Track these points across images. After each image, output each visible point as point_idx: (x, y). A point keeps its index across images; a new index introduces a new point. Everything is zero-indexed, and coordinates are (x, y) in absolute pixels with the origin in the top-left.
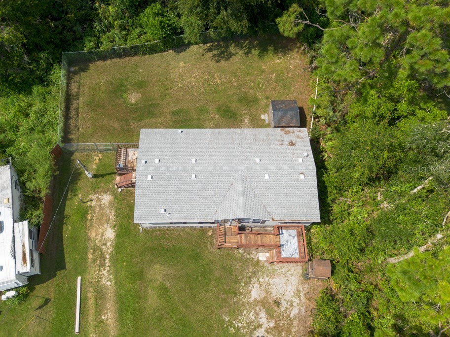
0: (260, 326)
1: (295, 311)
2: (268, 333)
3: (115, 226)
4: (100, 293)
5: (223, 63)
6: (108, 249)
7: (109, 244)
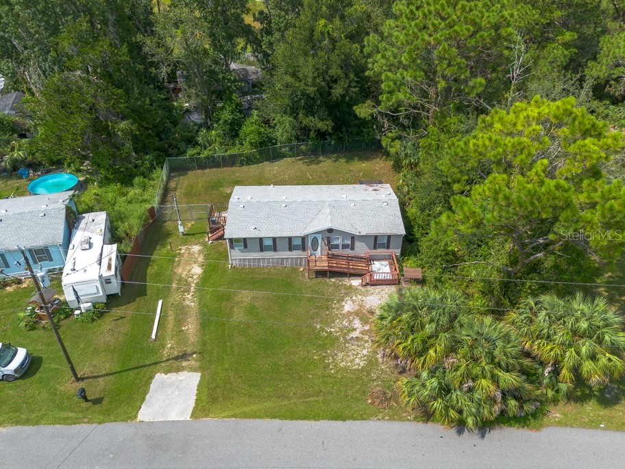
0: (355, 330)
2: (363, 334)
3: (203, 265)
5: (313, 166)
6: (194, 280)
7: (195, 277)
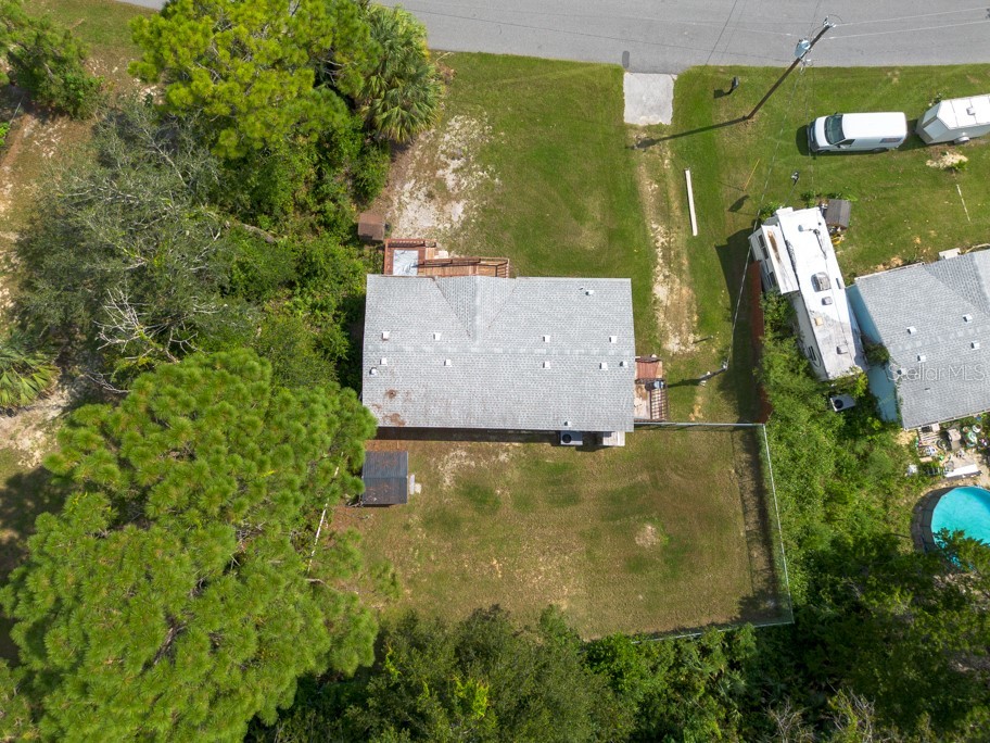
0: (455, 171)
1: (408, 186)
2: (446, 163)
3: (655, 302)
4: (664, 214)
6: (661, 271)
7: (661, 278)
